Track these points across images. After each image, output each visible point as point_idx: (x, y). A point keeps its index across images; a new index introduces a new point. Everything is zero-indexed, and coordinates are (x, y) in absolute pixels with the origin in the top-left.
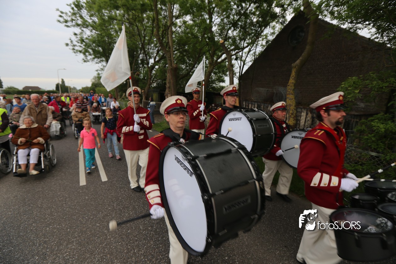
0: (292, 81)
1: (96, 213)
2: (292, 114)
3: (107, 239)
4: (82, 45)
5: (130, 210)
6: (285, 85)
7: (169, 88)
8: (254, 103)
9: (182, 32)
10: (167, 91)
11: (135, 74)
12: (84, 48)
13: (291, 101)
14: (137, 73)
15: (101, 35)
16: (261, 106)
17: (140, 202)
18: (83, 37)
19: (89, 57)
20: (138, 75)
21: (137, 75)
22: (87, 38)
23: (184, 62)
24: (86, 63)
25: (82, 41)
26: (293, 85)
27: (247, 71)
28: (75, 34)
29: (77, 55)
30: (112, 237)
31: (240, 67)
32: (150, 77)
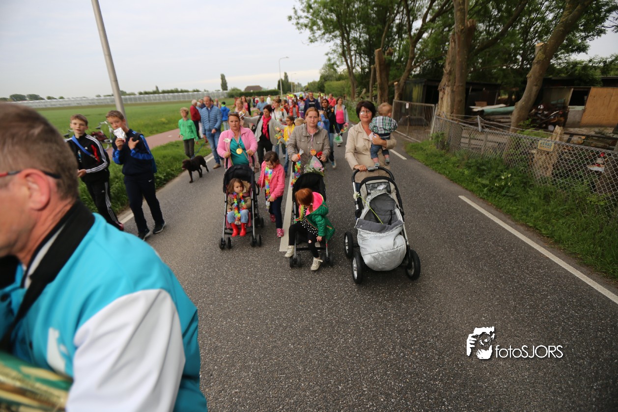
7: (450, 73)
10: (444, 80)
11: (386, 52)
12: (312, 20)
14: (389, 50)
20: (391, 54)
21: (388, 54)
23: (485, 16)
24: (313, 43)
29: (301, 32)
32: (412, 56)
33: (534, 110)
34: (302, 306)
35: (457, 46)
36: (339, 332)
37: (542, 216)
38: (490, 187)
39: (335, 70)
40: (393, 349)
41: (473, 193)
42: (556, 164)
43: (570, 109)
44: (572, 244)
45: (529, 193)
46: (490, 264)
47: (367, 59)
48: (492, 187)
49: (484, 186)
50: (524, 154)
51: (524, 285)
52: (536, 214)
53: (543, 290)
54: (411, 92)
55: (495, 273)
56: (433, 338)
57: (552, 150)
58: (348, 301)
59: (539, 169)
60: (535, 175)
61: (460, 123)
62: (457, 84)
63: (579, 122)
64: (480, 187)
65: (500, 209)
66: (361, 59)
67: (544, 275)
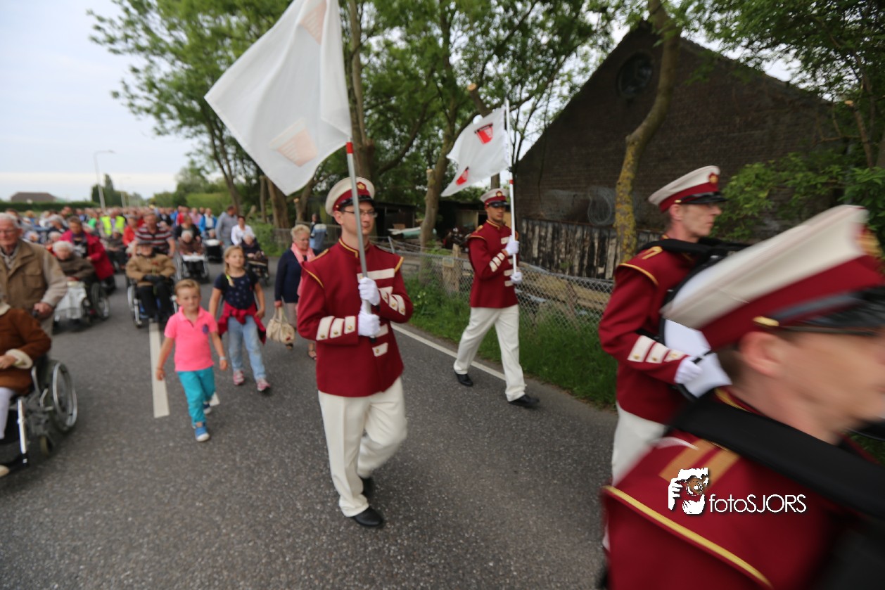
0: (626, 174)
1: (195, 479)
2: (628, 246)
3: (220, 535)
4: (152, 96)
5: (273, 469)
6: (612, 183)
8: (545, 224)
9: (383, 66)
12: (157, 104)
13: (625, 219)
15: (196, 71)
16: (561, 229)
17: (295, 450)
18: (153, 77)
19: (170, 124)
22: (162, 80)
23: (388, 134)
25: (151, 85)
26: (628, 182)
27: (529, 153)
28: (135, 70)
29: (139, 119)
30: (233, 529)
31: (514, 145)
45: (443, 308)
50: (435, 273)
57: (454, 267)
59: (448, 285)
60: (446, 291)
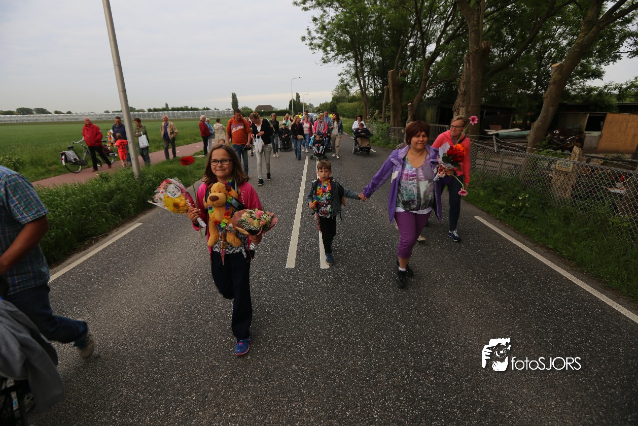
4: (322, 36)
7: (465, 93)
10: (459, 101)
11: (399, 74)
14: (403, 71)
15: (350, 12)
18: (325, 22)
19: (332, 54)
20: (405, 75)
21: (401, 75)
22: (329, 23)
24: (326, 64)
25: (323, 28)
28: (315, 20)
29: (315, 53)
32: (426, 77)
33: (549, 135)
34: (308, 325)
35: (471, 67)
36: (347, 354)
37: (562, 238)
38: (507, 208)
39: (348, 91)
40: (406, 373)
41: (489, 215)
42: (576, 185)
43: (586, 135)
44: (595, 267)
45: (549, 214)
46: (509, 285)
47: (380, 81)
48: (509, 208)
49: (501, 207)
50: (542, 175)
51: (546, 308)
52: (556, 236)
53: (567, 314)
54: (425, 114)
55: (515, 295)
56: (450, 362)
57: (570, 170)
58: (357, 322)
59: (557, 190)
60: (553, 196)
61: (476, 144)
62: (471, 104)
63: (596, 148)
64: (497, 208)
65: (518, 230)
66: (374, 81)
67: (567, 298)
